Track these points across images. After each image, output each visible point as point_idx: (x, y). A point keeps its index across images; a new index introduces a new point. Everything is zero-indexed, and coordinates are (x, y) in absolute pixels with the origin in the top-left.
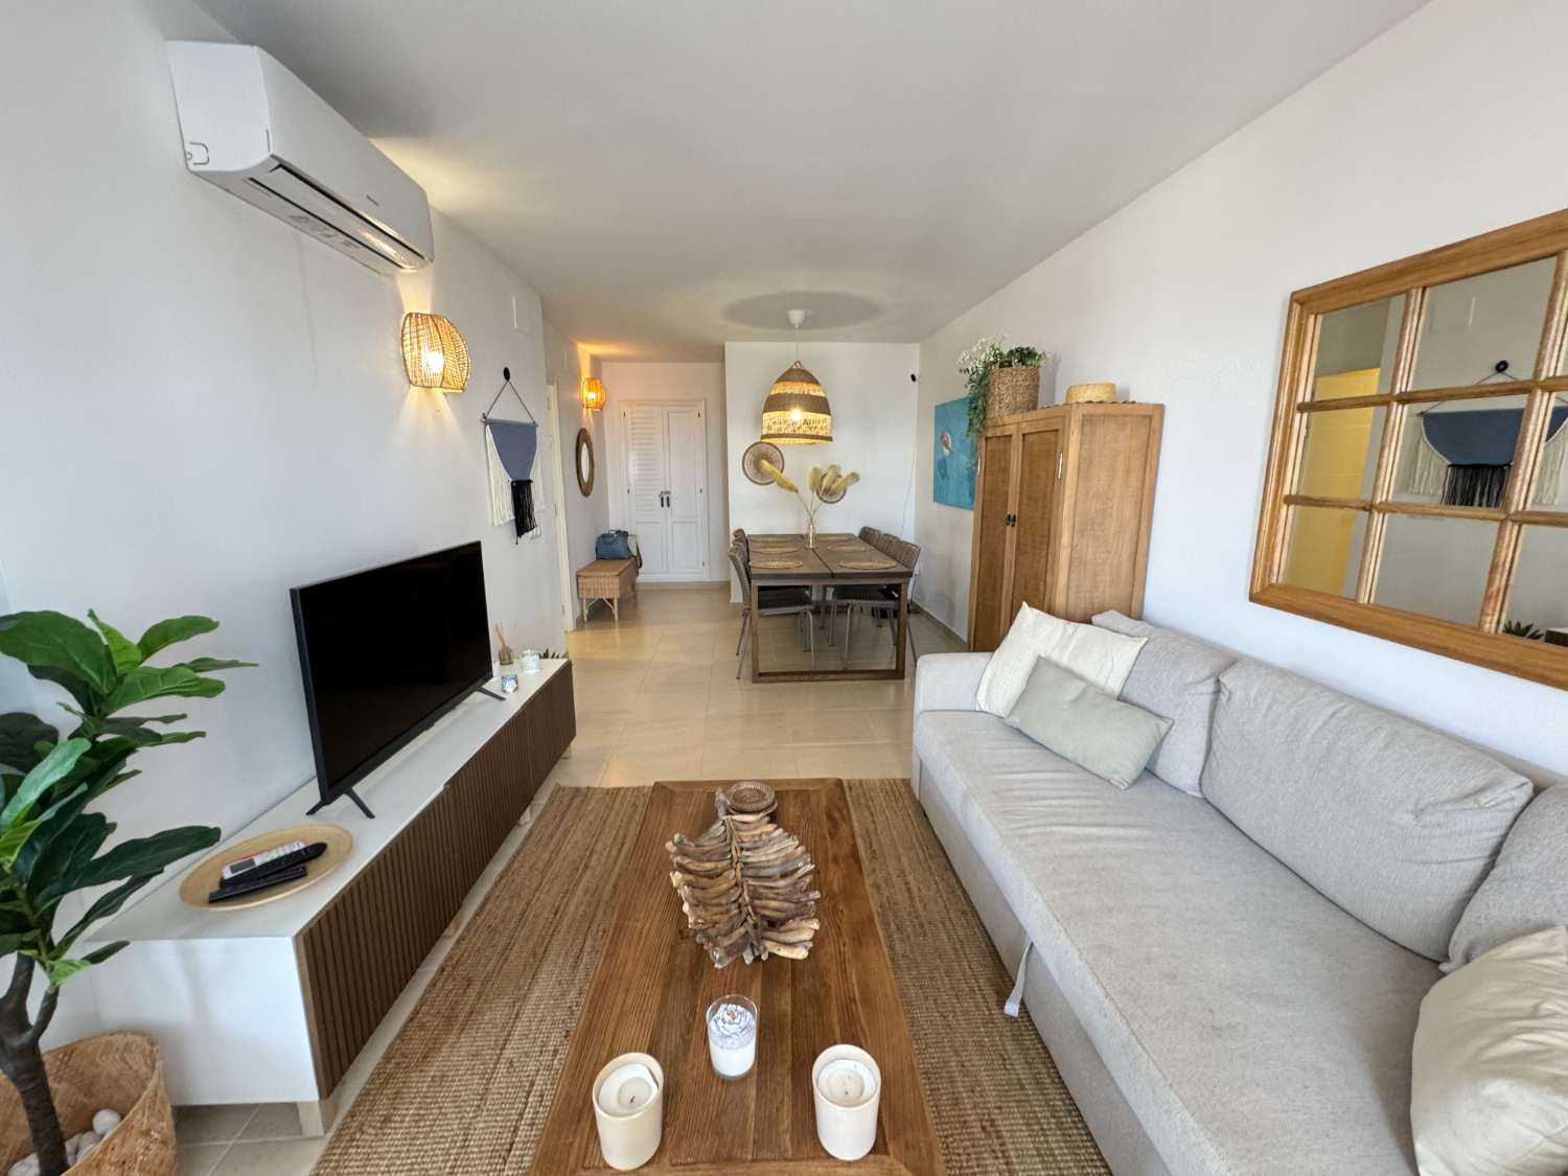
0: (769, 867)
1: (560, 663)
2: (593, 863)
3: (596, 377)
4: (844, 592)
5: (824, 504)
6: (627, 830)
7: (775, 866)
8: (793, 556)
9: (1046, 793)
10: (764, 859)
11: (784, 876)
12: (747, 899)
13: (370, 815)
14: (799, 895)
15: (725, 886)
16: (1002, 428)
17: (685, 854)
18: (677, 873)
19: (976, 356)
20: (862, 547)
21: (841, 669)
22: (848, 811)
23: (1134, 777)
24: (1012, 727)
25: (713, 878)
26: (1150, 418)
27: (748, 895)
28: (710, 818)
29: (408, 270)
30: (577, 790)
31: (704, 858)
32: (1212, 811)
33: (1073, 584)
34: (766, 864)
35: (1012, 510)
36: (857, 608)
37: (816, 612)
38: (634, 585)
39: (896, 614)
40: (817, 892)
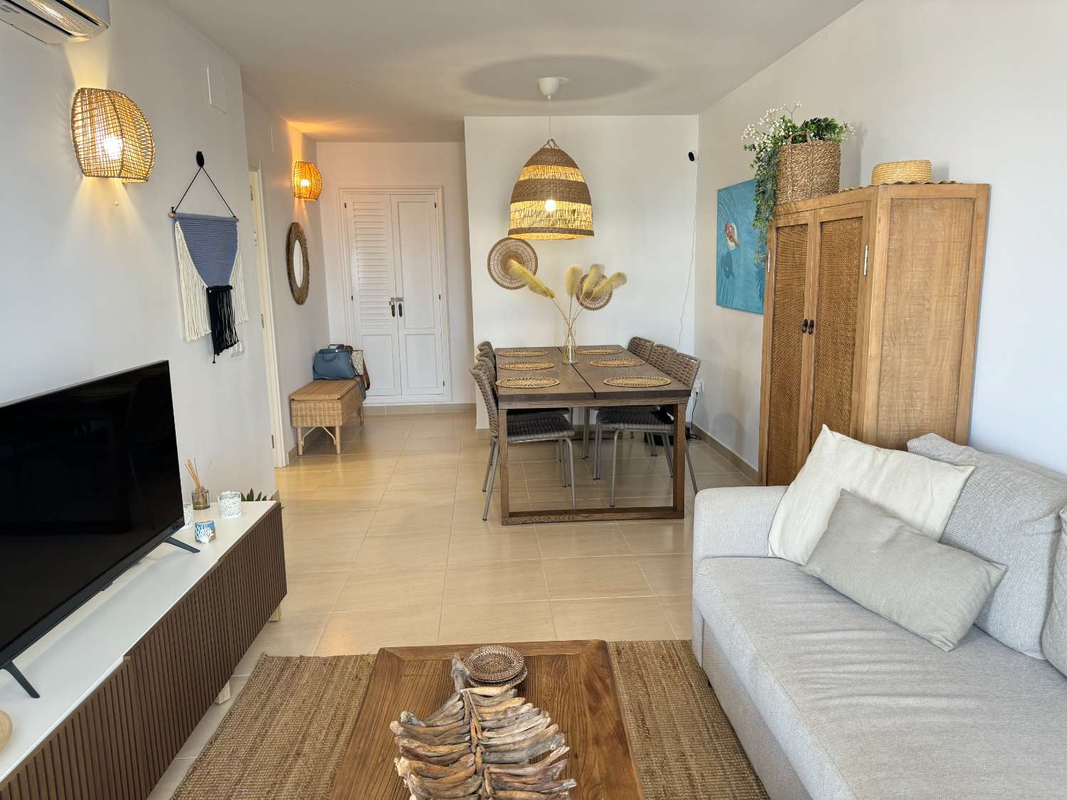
0: (514, 750)
1: (267, 505)
2: (306, 749)
3: (310, 163)
4: (610, 415)
5: (585, 310)
6: (348, 710)
7: (523, 749)
8: (548, 372)
9: (853, 657)
10: (509, 740)
11: (533, 761)
12: (488, 789)
13: (34, 694)
14: (551, 784)
15: (462, 774)
16: (796, 215)
17: (412, 736)
18: (403, 759)
19: (765, 130)
20: (631, 361)
21: (608, 506)
22: (613, 682)
23: (960, 635)
24: (813, 577)
25: (448, 765)
26: (973, 201)
27: (490, 785)
28: (446, 691)
29: (79, 37)
30: (288, 660)
31: (436, 740)
32: (1056, 676)
33: (884, 400)
34: (512, 747)
35: (809, 313)
36: (626, 434)
37: (577, 438)
38: (360, 410)
39: (672, 439)
40: (572, 781)
